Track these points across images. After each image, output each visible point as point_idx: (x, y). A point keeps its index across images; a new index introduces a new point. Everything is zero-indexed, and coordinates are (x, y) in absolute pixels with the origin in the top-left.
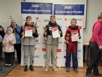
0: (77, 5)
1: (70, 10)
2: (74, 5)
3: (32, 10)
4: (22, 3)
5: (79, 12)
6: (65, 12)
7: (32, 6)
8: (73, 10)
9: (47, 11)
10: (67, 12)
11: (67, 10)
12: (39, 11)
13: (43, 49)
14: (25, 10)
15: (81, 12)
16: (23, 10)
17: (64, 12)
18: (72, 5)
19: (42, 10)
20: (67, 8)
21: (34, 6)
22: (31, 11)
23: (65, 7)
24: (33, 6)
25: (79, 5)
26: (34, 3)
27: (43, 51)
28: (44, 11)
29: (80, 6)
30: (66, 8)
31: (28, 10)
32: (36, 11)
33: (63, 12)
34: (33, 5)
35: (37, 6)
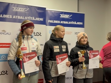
1: (68, 20)
3: (13, 17)
5: (78, 23)
7: (13, 9)
9: (38, 19)
10: (65, 22)
12: (24, 18)
15: (81, 23)
17: (60, 22)
21: (17, 10)
22: (11, 17)
23: (61, 15)
24: (15, 9)
26: (16, 5)
28: (34, 19)
31: (5, 16)
32: (19, 17)
35: (21, 11)
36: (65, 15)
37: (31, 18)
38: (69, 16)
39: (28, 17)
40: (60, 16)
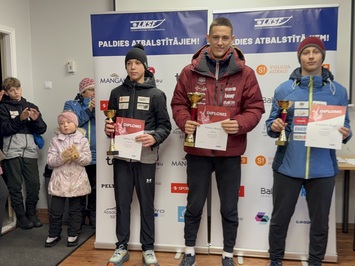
0: (305, 11)
1: (278, 32)
2: (294, 12)
3: (131, 43)
4: (94, 18)
6: (258, 41)
7: (132, 25)
8: (289, 33)
9: (185, 42)
10: (268, 40)
11: (264, 32)
12: (155, 43)
13: (173, 185)
14: (105, 44)
15: (324, 38)
16: (100, 43)
17: (254, 41)
18: (287, 13)
19: (167, 41)
20: (264, 25)
22: (127, 43)
23: (259, 21)
24: (135, 25)
25: (313, 10)
26: (137, 17)
27: (173, 191)
28: (176, 42)
29: (317, 12)
30: (260, 24)
31: (116, 44)
32: (143, 43)
33: (250, 41)
34: (134, 23)
35: (148, 27)
36: (270, 20)
37: (171, 40)
38: (282, 21)
39: (163, 41)
40: (256, 23)
